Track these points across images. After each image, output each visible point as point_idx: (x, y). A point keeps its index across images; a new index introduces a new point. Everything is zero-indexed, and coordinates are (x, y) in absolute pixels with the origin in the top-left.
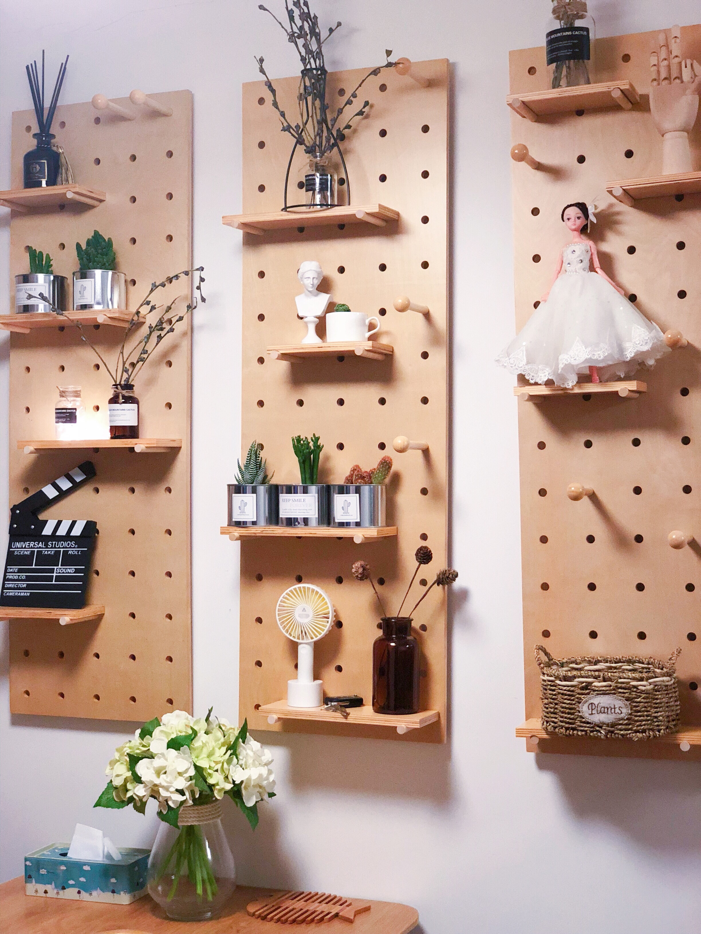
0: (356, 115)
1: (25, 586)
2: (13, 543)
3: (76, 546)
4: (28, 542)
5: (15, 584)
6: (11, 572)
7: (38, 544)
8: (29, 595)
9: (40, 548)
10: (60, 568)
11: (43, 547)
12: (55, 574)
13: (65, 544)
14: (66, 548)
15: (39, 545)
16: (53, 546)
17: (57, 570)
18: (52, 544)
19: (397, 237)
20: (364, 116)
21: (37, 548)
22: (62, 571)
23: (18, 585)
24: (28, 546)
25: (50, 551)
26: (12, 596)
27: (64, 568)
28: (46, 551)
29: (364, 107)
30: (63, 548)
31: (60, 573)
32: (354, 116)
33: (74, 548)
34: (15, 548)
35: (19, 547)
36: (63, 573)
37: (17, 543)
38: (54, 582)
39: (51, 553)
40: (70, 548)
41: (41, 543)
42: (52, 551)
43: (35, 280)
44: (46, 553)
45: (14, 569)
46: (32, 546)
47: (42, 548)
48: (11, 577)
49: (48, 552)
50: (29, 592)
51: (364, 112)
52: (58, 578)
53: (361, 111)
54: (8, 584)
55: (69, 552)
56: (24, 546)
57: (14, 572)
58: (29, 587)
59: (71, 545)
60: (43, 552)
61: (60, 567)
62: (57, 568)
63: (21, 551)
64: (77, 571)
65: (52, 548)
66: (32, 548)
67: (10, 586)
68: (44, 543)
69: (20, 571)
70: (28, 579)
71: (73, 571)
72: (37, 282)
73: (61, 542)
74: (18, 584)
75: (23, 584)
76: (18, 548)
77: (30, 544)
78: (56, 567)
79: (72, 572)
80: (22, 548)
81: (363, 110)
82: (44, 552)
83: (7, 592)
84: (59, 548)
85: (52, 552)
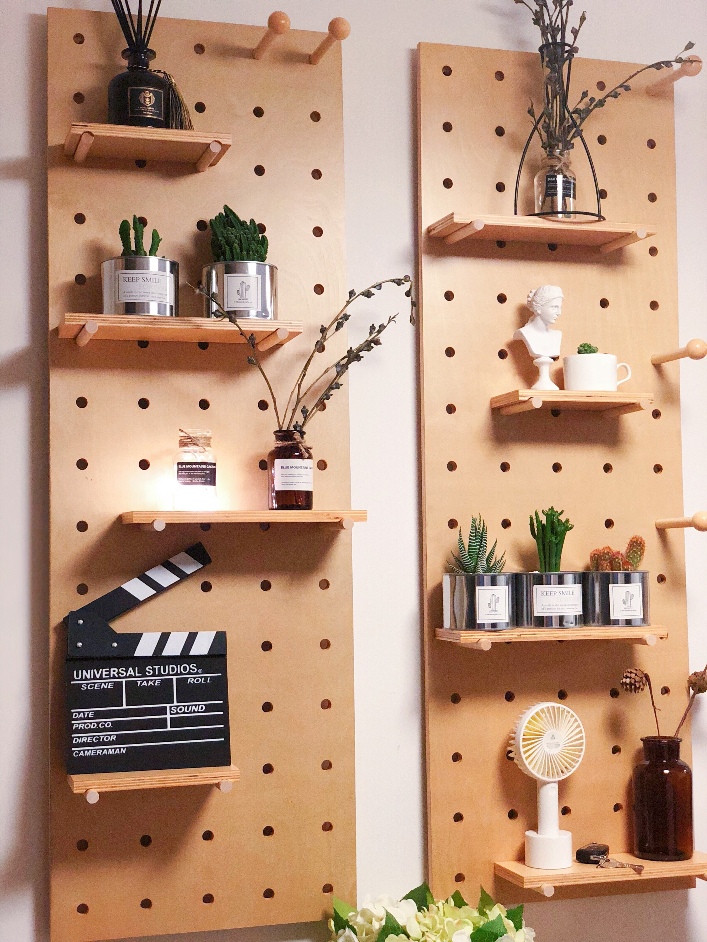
1: (114, 738)
2: (75, 672)
3: (200, 671)
4: (104, 670)
5: (94, 736)
6: (81, 719)
7: (126, 671)
8: (124, 752)
9: (131, 676)
10: (177, 707)
11: (137, 675)
12: (168, 716)
13: (179, 669)
14: (181, 674)
15: (129, 673)
16: (157, 673)
17: (171, 710)
18: (154, 670)
19: (621, 268)
21: (126, 677)
22: (181, 710)
23: (100, 739)
24: (106, 675)
25: (151, 680)
26: (90, 757)
27: (184, 706)
28: (143, 681)
30: (177, 674)
31: (177, 713)
33: (197, 673)
34: (82, 679)
35: (88, 677)
36: (184, 713)
37: (84, 672)
38: (169, 729)
39: (154, 683)
40: (189, 673)
41: (131, 669)
42: (156, 680)
43: (145, 267)
44: (145, 684)
45: (86, 713)
46: (113, 675)
47: (135, 677)
48: (81, 726)
49: (148, 683)
50: (124, 748)
52: (175, 722)
54: (79, 737)
55: (189, 681)
56: (98, 676)
57: (88, 718)
58: (120, 740)
59: (190, 669)
60: (139, 682)
61: (175, 704)
62: (171, 707)
63: (95, 683)
64: (209, 708)
65: (154, 675)
66: (114, 677)
67: (84, 740)
68: (137, 668)
69: (97, 715)
70: (116, 726)
71: (202, 708)
72: (148, 269)
73: (171, 666)
74: (98, 736)
75: (110, 735)
76: (86, 679)
77: (109, 671)
78: (168, 706)
79: (200, 710)
80: (95, 678)
82: (141, 684)
83: (80, 751)
84: (169, 675)
85: (157, 682)
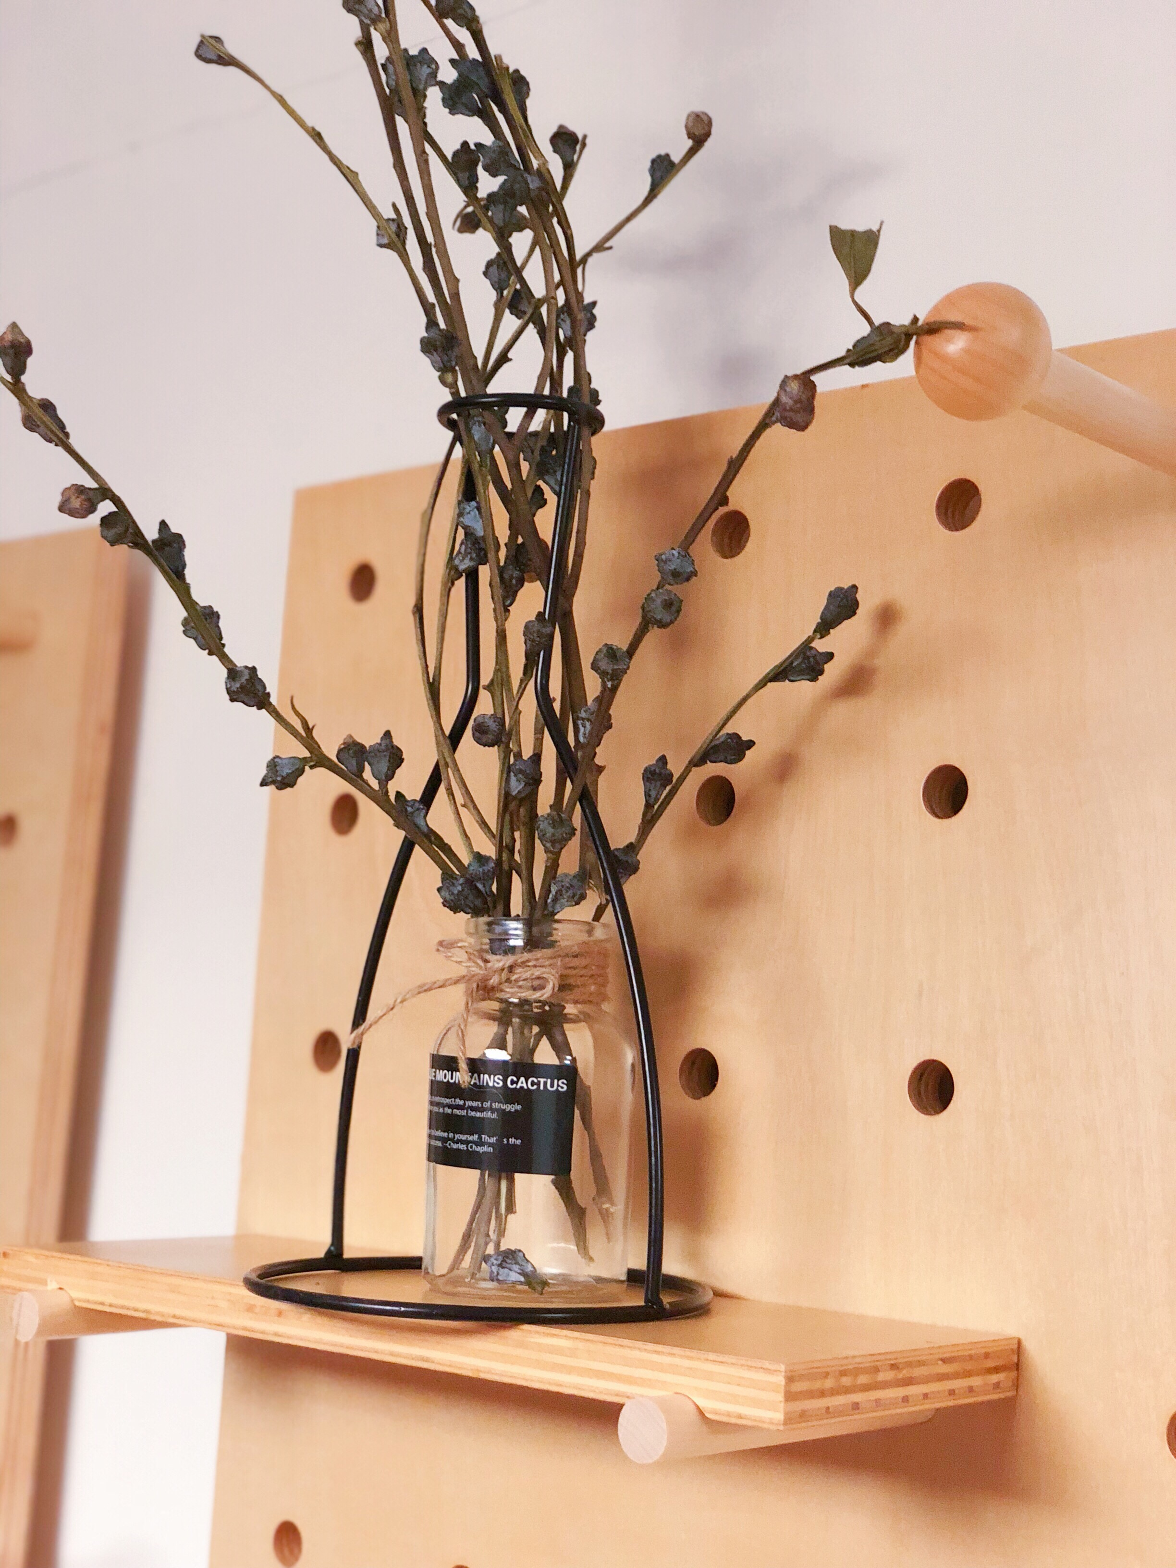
0: (781, 674)
20: (824, 680)
29: (824, 628)
32: (761, 685)
51: (830, 656)
53: (806, 647)
81: (821, 645)
